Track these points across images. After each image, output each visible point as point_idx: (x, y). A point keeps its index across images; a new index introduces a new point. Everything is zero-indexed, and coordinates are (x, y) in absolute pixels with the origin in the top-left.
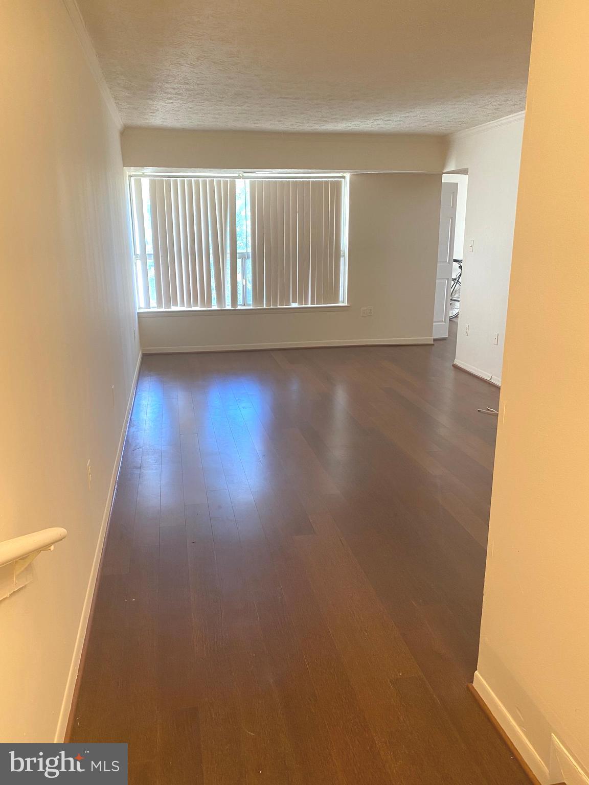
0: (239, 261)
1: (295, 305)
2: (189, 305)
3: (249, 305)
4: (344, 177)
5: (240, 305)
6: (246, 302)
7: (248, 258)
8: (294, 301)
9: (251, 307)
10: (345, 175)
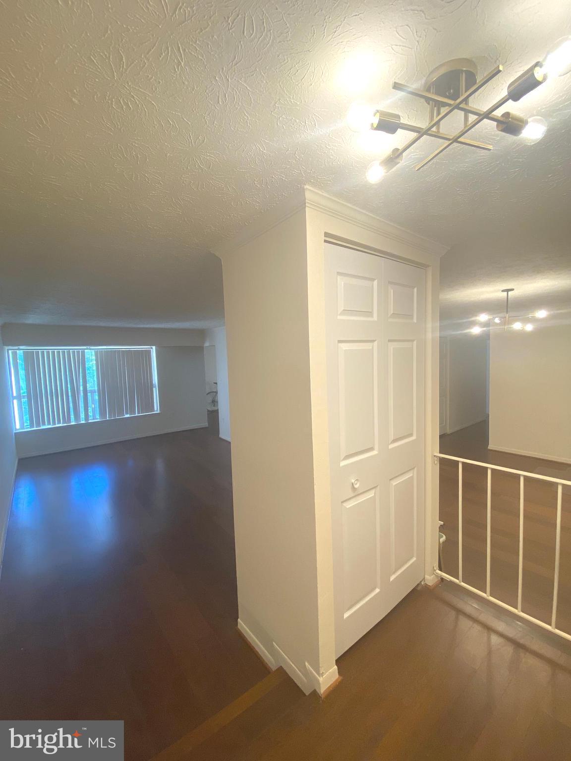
0: (89, 394)
1: (128, 416)
2: (49, 423)
3: (96, 419)
4: (152, 348)
5: (91, 419)
6: (95, 416)
7: (95, 392)
8: (127, 413)
9: (98, 420)
10: (152, 347)
